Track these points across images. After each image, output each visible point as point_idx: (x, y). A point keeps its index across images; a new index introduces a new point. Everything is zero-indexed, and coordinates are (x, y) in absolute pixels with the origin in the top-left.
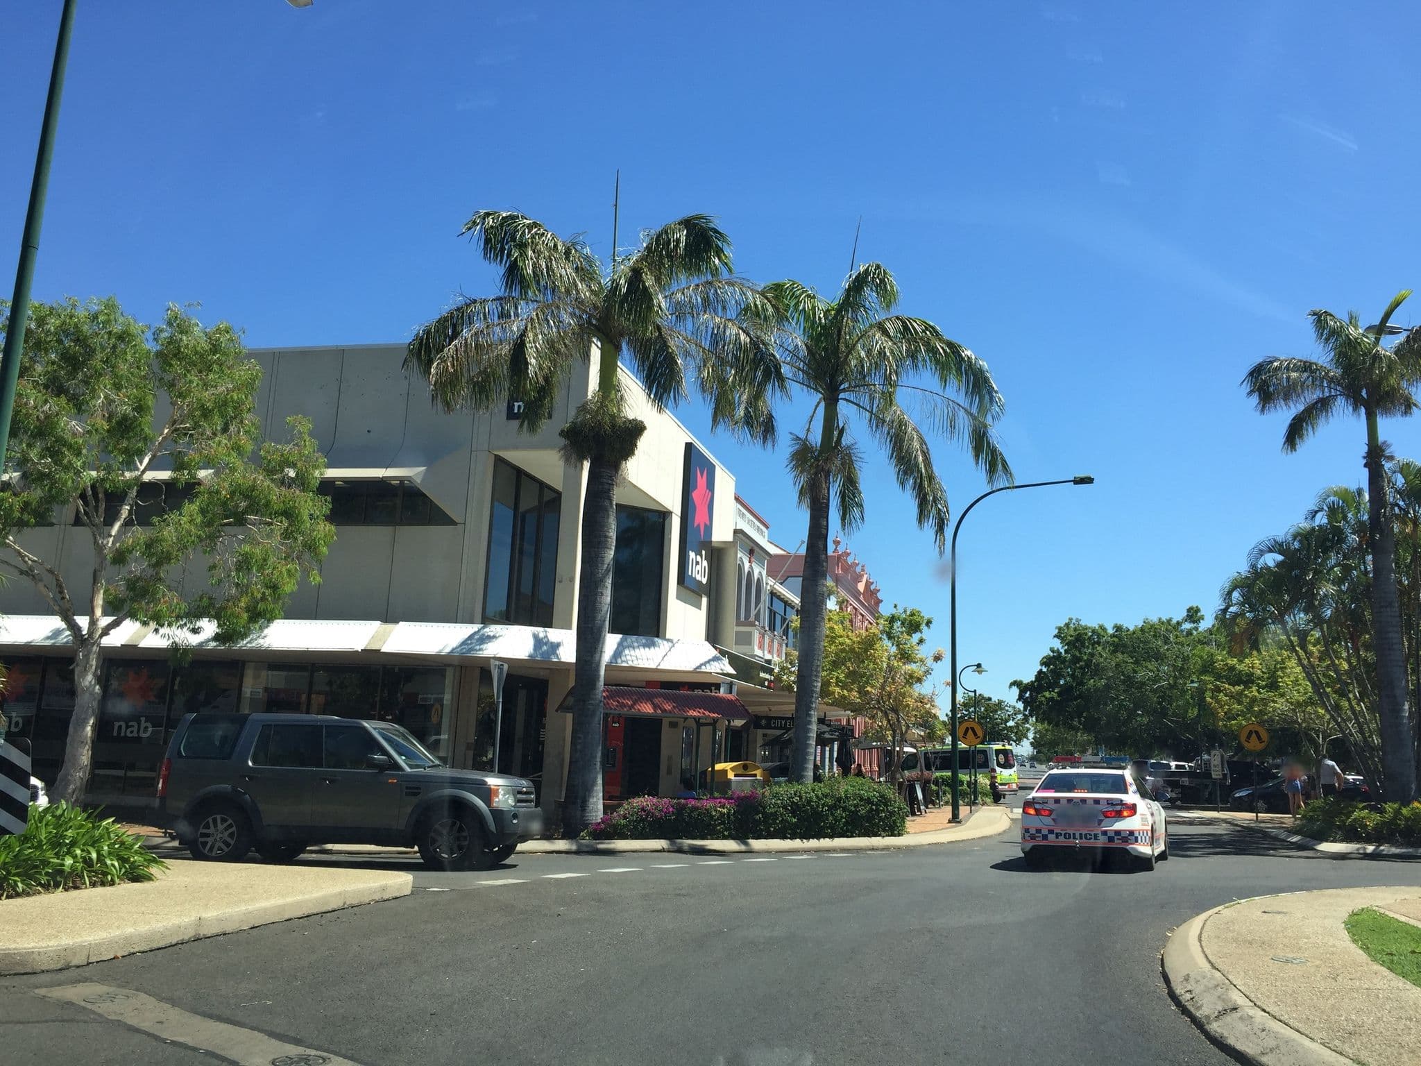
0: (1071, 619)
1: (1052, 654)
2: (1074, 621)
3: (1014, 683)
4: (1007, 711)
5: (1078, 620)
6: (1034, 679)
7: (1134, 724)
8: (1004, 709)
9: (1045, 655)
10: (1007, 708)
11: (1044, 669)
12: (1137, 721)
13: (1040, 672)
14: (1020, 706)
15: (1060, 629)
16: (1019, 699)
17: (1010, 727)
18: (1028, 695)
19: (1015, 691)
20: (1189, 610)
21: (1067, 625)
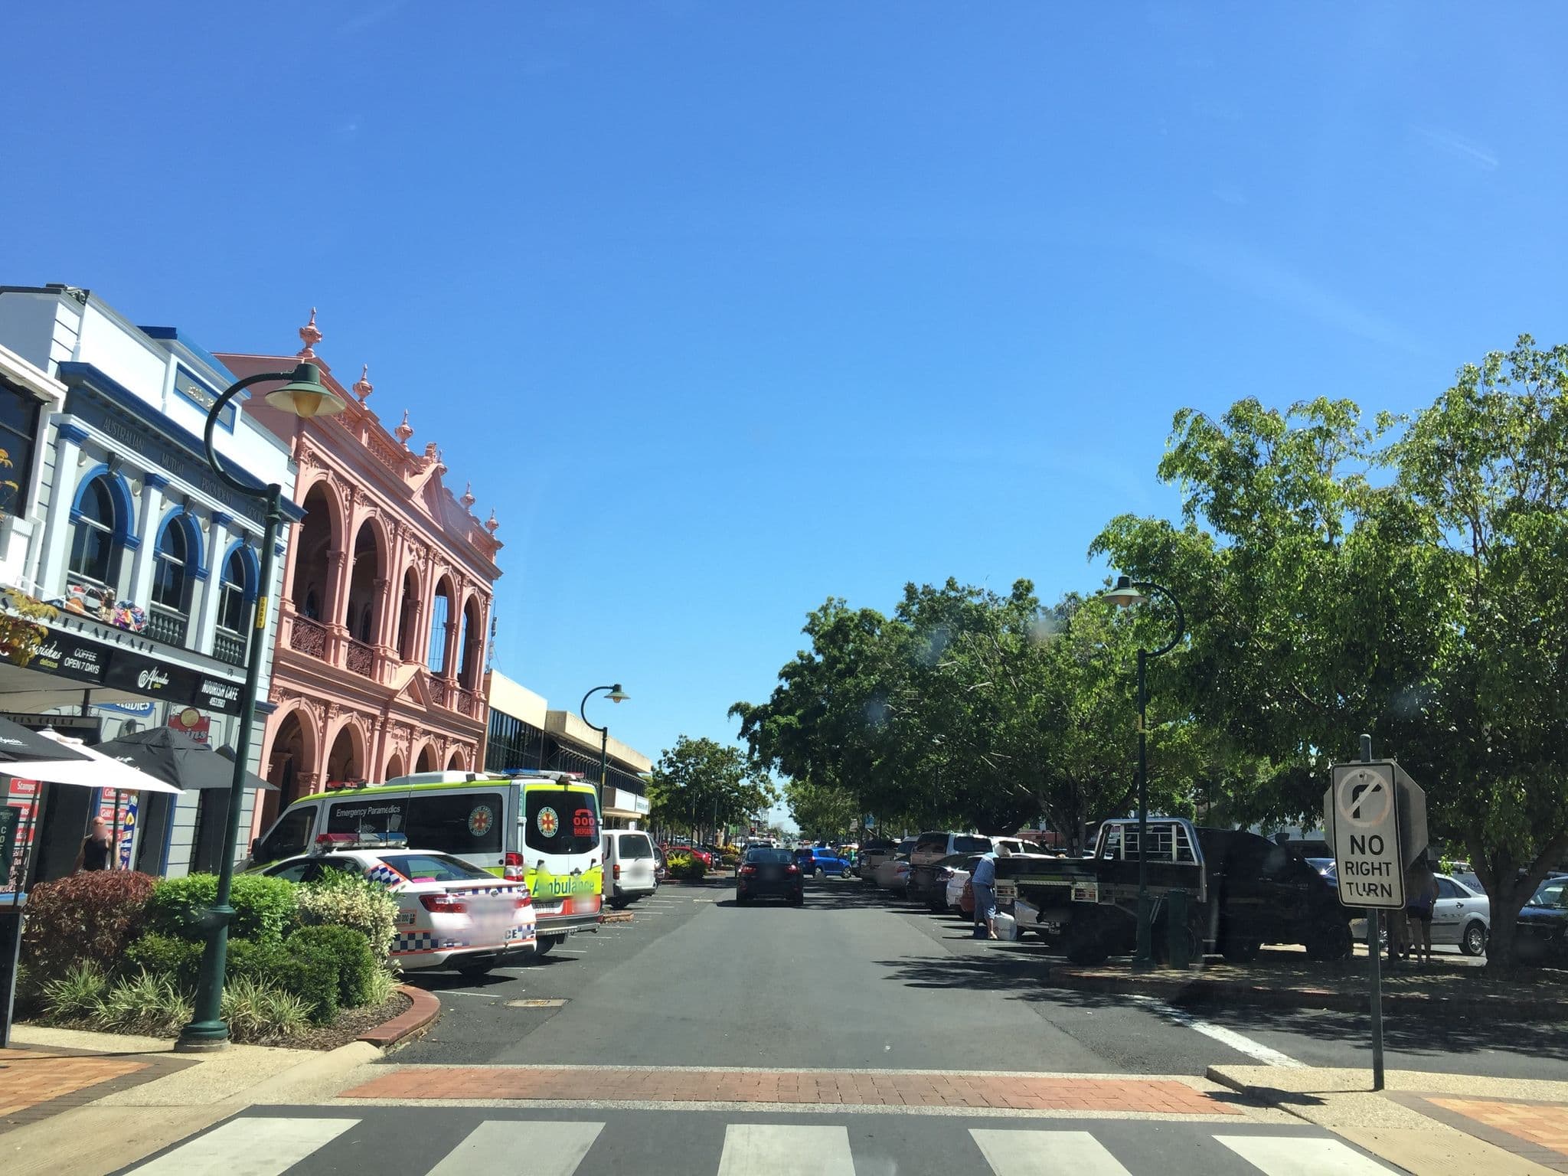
0: (830, 600)
1: (799, 662)
2: (835, 602)
3: (737, 708)
4: (740, 763)
5: (842, 602)
6: (769, 702)
7: (921, 767)
8: (735, 761)
9: (788, 663)
10: (739, 759)
11: (786, 686)
12: (929, 761)
13: (779, 691)
14: (744, 746)
15: (813, 617)
16: (742, 734)
17: (743, 787)
18: (757, 726)
19: (738, 720)
20: (1016, 587)
21: (824, 609)
